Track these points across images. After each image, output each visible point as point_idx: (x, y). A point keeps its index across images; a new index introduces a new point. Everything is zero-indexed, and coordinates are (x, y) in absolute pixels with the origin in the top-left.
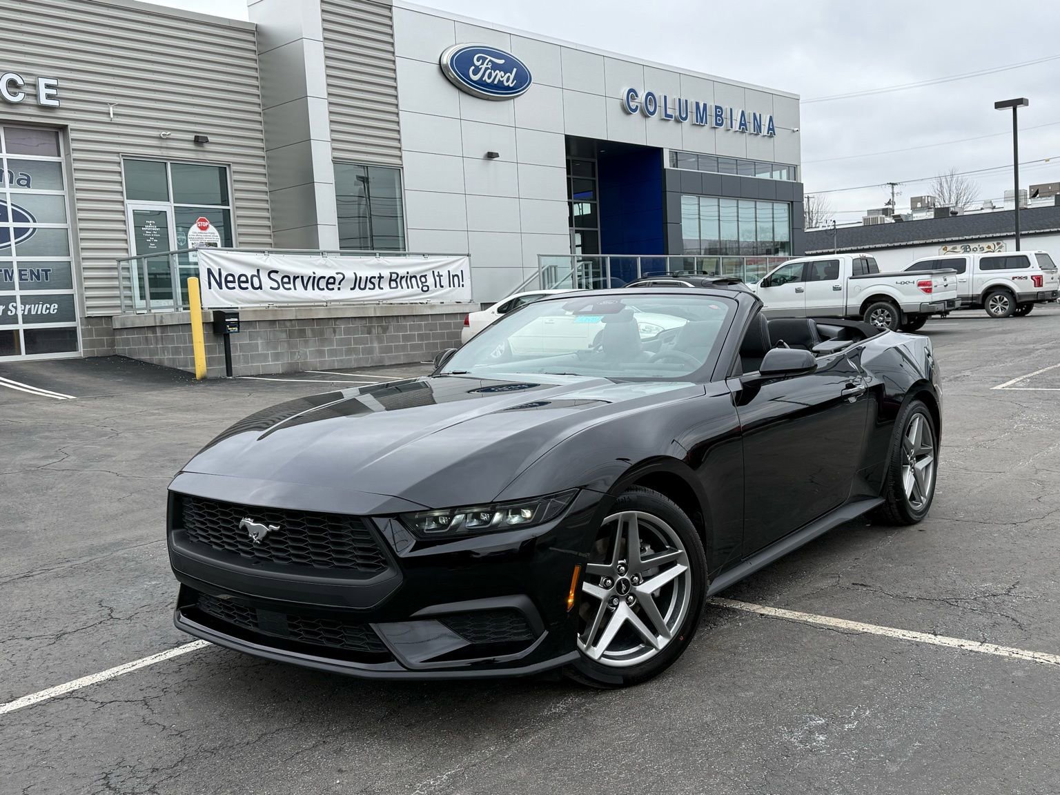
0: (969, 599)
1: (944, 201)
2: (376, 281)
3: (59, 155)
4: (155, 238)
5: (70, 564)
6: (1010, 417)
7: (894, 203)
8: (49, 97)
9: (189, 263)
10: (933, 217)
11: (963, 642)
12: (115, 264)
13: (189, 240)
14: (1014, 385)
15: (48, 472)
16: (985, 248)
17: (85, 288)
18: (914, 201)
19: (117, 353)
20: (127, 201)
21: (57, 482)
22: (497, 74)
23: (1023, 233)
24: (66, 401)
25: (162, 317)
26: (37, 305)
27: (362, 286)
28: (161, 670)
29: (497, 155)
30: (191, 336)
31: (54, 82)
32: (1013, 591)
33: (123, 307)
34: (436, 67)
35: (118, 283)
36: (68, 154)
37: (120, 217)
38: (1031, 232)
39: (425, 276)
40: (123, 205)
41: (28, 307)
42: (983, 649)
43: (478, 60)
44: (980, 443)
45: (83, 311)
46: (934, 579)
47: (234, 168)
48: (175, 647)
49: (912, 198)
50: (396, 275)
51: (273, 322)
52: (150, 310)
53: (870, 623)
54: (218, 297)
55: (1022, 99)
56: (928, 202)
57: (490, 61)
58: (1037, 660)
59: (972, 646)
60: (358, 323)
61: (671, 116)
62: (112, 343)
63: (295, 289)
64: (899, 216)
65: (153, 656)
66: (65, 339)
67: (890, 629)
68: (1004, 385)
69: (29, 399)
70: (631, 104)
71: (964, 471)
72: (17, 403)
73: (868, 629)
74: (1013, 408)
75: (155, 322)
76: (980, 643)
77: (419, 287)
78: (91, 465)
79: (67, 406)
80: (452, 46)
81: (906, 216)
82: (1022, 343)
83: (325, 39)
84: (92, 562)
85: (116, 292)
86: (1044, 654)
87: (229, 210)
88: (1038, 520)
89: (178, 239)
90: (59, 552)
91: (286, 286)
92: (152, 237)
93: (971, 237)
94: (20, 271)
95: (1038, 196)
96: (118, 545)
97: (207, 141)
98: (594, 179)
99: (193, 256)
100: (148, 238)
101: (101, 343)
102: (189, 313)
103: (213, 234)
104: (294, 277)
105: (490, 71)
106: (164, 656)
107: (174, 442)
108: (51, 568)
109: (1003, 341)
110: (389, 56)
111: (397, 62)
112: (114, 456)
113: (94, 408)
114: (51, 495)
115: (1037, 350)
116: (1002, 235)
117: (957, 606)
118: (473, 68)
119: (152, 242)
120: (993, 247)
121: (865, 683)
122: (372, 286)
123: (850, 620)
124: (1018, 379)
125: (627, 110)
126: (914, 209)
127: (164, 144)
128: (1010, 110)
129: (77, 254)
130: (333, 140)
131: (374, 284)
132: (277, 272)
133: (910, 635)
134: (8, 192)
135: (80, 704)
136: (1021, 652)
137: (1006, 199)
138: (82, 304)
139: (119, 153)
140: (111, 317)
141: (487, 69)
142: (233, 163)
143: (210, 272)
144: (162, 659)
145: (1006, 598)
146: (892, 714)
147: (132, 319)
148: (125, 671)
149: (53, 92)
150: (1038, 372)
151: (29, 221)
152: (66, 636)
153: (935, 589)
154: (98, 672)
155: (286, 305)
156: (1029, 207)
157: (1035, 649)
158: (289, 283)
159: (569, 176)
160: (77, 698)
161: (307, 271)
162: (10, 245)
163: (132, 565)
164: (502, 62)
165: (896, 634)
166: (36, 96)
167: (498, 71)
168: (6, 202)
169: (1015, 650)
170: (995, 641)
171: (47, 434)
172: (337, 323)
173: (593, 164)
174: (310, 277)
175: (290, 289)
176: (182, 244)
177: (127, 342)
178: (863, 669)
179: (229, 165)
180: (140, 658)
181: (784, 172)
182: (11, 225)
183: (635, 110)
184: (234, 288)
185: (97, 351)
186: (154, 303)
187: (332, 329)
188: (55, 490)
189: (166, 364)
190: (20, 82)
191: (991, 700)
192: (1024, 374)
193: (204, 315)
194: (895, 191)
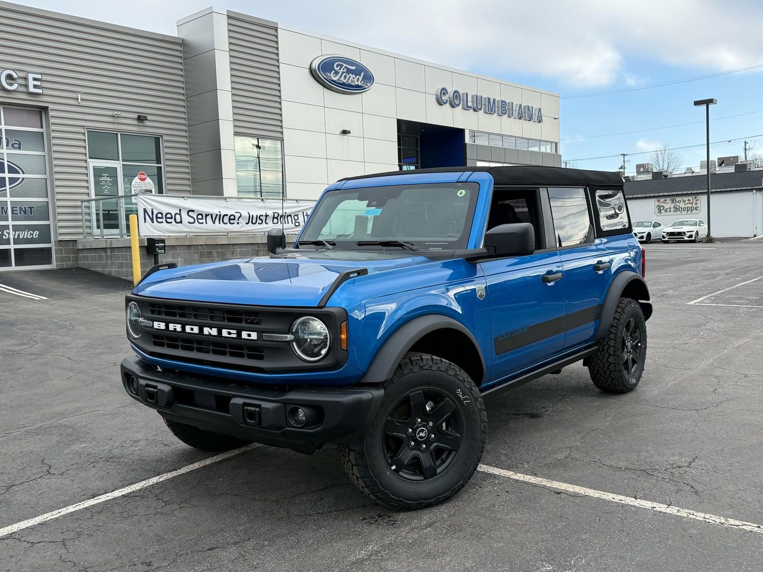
0: (661, 469)
1: (659, 167)
2: (263, 218)
3: (42, 127)
4: (108, 186)
5: (25, 429)
6: (698, 326)
7: (625, 168)
8: (35, 86)
9: (132, 204)
10: (651, 178)
11: (655, 504)
12: (79, 203)
13: (132, 187)
14: (702, 302)
15: (20, 356)
16: (686, 201)
17: (58, 220)
18: (638, 167)
19: (79, 266)
20: (89, 160)
21: (26, 363)
22: (350, 76)
23: (713, 191)
24: (41, 301)
25: (111, 241)
26: (24, 232)
27: (254, 222)
28: (78, 517)
29: (349, 132)
30: (131, 256)
31: (39, 77)
32: (693, 464)
33: (85, 234)
34: (307, 71)
35: (81, 217)
36: (48, 127)
37: (84, 171)
38: (718, 190)
39: (297, 215)
40: (86, 163)
41: (17, 233)
42: (669, 511)
43: (337, 67)
44: (676, 346)
45: (56, 236)
46: (637, 453)
47: (165, 138)
48: (91, 498)
49: (637, 165)
50: (277, 214)
51: (189, 246)
52: (103, 237)
53: (590, 488)
54: (151, 228)
55: (713, 99)
56: (648, 167)
57: (346, 67)
58: (707, 520)
59: (661, 507)
60: (249, 248)
61: (470, 107)
62: (76, 259)
63: (206, 223)
64: (628, 177)
65: (75, 505)
66: (43, 256)
67: (604, 493)
68: (695, 301)
69: (16, 299)
70: (443, 98)
71: (664, 368)
72: (6, 302)
73: (588, 493)
74: (701, 319)
75: (107, 245)
76: (667, 506)
77: (292, 223)
78: (51, 351)
79: (41, 305)
80: (319, 57)
81: (633, 177)
82: (709, 270)
83: (230, 50)
84: (42, 427)
85: (80, 224)
86: (712, 516)
87: (161, 167)
88: (713, 408)
89: (124, 187)
90: (19, 419)
91: (200, 221)
92: (106, 185)
93: (676, 193)
94: (12, 208)
95: (723, 165)
96: (62, 414)
97: (146, 119)
98: (417, 149)
99: (135, 199)
100: (104, 186)
101: (69, 259)
102: (130, 240)
103: (150, 184)
104: (206, 214)
105: (345, 74)
106: (82, 505)
107: (112, 334)
108: (12, 432)
109: (697, 267)
110: (275, 63)
111: (280, 66)
112: (69, 344)
113: (59, 306)
114: (19, 374)
115: (720, 275)
116: (698, 192)
117: (653, 475)
118: (333, 72)
119: (107, 189)
120: (692, 200)
121: (584, 537)
122: (261, 222)
123: (576, 485)
124: (705, 297)
125: (440, 103)
126: (638, 172)
127: (116, 120)
128: (704, 107)
129: (53, 196)
130: (234, 120)
131: (262, 220)
132: (193, 211)
133: (617, 498)
134: (5, 152)
135: (17, 544)
136: (696, 514)
137: (701, 167)
138: (56, 231)
139: (84, 126)
140: (76, 240)
141: (343, 73)
142: (164, 134)
143: (145, 211)
144: (80, 508)
145: (688, 469)
146: (601, 563)
147: (91, 243)
148: (52, 517)
149: (38, 83)
150: (719, 292)
151: (19, 173)
152: (14, 487)
153: (638, 461)
154: (33, 518)
155: (199, 234)
156: (717, 173)
157: (705, 512)
158: (202, 219)
159: (400, 147)
160: (15, 538)
161: (215, 211)
162: (6, 190)
163: (69, 431)
164: (354, 68)
165: (608, 497)
166: (26, 86)
167: (351, 75)
168: (3, 160)
169: (691, 512)
170: (678, 505)
171: (24, 326)
172: (235, 247)
173: (417, 139)
174: (217, 215)
175: (203, 223)
176: (127, 191)
177: (86, 258)
178: (583, 525)
179: (162, 136)
180: (65, 507)
181: (549, 147)
182: (7, 175)
183: (446, 103)
184: (162, 222)
185: (65, 265)
186: (106, 231)
187: (231, 252)
188: (23, 370)
189: (114, 274)
190: (15, 76)
191: (672, 553)
192: (710, 293)
193: (141, 241)
194: (626, 160)
